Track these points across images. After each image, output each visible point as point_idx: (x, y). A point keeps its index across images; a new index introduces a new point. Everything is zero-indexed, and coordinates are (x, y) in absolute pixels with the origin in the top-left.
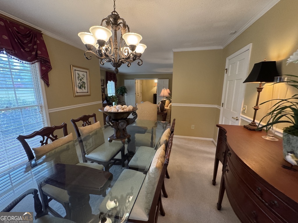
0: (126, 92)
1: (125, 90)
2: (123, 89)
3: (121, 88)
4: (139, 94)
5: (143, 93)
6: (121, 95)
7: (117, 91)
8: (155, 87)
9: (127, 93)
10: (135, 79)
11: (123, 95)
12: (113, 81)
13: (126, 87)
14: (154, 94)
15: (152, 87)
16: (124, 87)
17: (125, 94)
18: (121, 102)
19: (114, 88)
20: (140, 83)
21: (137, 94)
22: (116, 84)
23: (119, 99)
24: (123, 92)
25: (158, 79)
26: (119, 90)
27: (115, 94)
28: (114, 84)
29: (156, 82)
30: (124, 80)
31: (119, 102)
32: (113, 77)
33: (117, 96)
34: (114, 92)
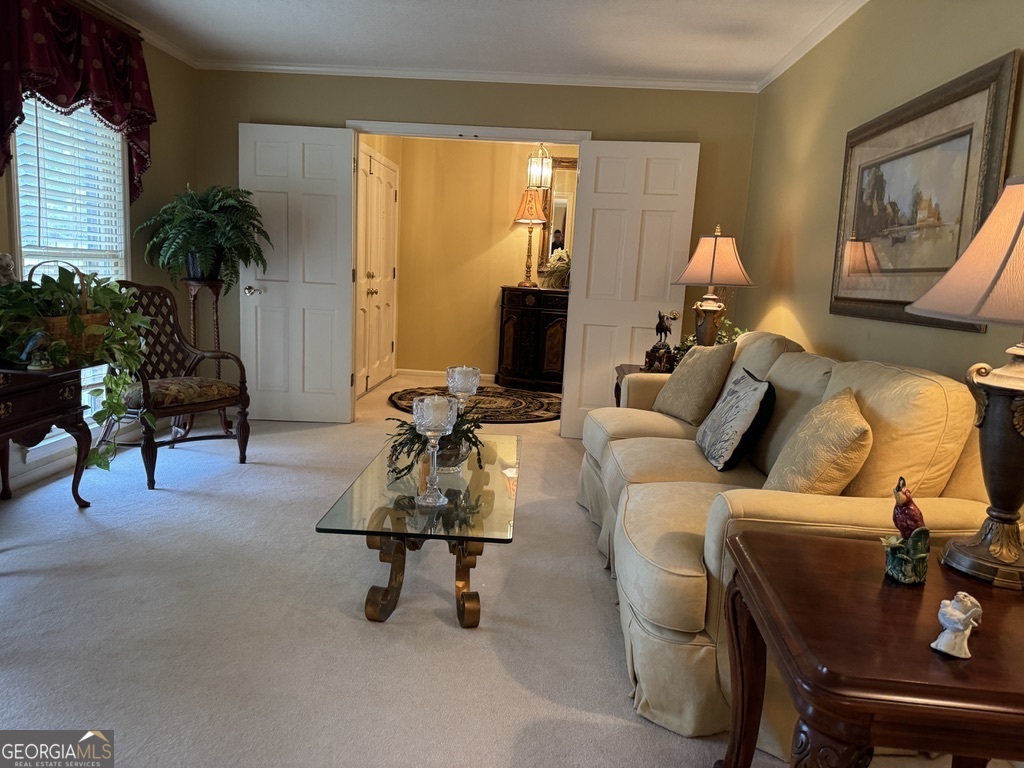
0: (250, 253)
1: (235, 227)
2: (220, 221)
3: (204, 203)
4: (377, 280)
5: (405, 274)
6: (201, 280)
7: (154, 231)
8: (516, 224)
9: (260, 259)
10: (358, 131)
11: (216, 278)
12: (107, 113)
13: (255, 201)
14: (504, 289)
15: (490, 229)
16: (236, 193)
17: (247, 275)
18: (187, 364)
19: (120, 198)
20: (390, 185)
21: (362, 280)
22: (139, 156)
23: (176, 328)
24: (227, 245)
25: (593, 138)
26: (169, 221)
27: (122, 263)
28: (118, 147)
29: (535, 180)
30: (242, 126)
31: (173, 355)
32: (97, 64)
33: (143, 290)
34: (110, 240)
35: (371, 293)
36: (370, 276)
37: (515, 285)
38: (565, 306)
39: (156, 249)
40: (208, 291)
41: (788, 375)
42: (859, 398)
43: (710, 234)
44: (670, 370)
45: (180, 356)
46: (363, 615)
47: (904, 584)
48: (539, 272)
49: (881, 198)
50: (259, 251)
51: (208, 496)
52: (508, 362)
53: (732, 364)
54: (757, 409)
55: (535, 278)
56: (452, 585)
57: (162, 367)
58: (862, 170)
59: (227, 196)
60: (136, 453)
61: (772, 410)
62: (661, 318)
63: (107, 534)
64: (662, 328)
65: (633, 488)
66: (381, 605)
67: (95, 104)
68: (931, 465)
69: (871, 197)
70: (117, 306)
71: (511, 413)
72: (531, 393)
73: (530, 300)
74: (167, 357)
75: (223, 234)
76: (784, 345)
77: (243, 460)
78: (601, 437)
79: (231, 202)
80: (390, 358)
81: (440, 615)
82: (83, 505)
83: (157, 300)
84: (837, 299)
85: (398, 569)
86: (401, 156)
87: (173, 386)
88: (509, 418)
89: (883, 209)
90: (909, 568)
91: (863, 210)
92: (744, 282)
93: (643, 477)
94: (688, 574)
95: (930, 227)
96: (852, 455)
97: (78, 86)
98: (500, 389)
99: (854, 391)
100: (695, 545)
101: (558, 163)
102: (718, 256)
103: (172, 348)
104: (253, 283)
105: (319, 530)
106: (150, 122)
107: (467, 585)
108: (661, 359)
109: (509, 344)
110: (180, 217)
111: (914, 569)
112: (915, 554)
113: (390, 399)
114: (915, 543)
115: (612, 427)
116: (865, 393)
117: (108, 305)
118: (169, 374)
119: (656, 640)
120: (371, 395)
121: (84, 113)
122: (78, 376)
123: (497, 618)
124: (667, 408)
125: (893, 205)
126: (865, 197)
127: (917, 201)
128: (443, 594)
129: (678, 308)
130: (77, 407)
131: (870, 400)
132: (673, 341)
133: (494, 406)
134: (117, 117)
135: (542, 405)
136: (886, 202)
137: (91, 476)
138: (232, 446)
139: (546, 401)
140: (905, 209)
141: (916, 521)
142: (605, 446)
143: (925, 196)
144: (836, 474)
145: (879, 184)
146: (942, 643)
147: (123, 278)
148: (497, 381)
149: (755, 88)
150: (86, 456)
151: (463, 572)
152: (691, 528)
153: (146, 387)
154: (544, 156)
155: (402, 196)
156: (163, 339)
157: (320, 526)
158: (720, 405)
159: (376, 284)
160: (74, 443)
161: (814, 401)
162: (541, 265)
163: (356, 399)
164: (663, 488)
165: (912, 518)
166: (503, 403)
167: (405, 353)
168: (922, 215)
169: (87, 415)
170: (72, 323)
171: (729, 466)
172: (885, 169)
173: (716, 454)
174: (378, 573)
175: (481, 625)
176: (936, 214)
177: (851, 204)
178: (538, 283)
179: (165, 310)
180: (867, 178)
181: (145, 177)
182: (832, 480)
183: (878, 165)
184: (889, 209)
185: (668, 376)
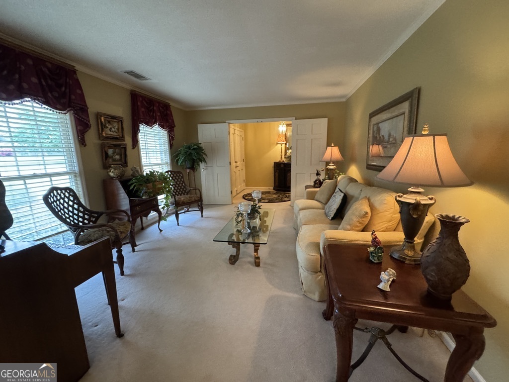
0: (202, 160)
1: (198, 154)
2: (193, 152)
3: (189, 148)
4: (238, 163)
5: (247, 160)
6: (190, 168)
7: (177, 156)
8: (277, 144)
9: (205, 161)
10: (229, 123)
11: (194, 167)
12: (162, 126)
13: (203, 146)
14: (275, 163)
15: (270, 145)
16: (198, 144)
17: (202, 165)
18: (187, 191)
19: (168, 148)
20: (241, 136)
21: (234, 164)
22: (172, 137)
23: (183, 182)
24: (195, 158)
25: (296, 119)
26: (180, 153)
27: (169, 165)
28: (166, 135)
29: (281, 132)
30: (198, 125)
31: (183, 189)
32: (159, 114)
33: (175, 172)
34: (166, 160)
35: (236, 167)
36: (236, 162)
37: (278, 161)
38: (290, 167)
39: (177, 161)
40: (192, 171)
41: (352, 190)
42: (369, 200)
43: (330, 146)
44: (319, 187)
45: (185, 189)
46: (228, 263)
47: (375, 263)
48: (285, 157)
49: (379, 134)
50: (204, 159)
51: (192, 227)
52: (277, 184)
53: (337, 186)
54: (340, 202)
55: (284, 159)
56: (253, 254)
57: (180, 192)
58: (374, 125)
59: (195, 145)
60: (174, 216)
61: (346, 201)
62: (317, 171)
63: (166, 239)
64: (318, 174)
65: (304, 226)
66: (233, 260)
67: (159, 124)
68: (390, 222)
69: (377, 134)
70: (165, 178)
71: (277, 199)
72: (283, 193)
73: (282, 166)
74: (181, 190)
75: (194, 156)
76: (352, 180)
77: (202, 216)
78: (298, 209)
79: (196, 147)
80: (243, 184)
81: (250, 262)
82: (161, 231)
83: (178, 175)
84: (368, 165)
85: (238, 250)
86: (244, 128)
87: (182, 198)
88: (276, 201)
89: (380, 137)
90: (376, 258)
91: (375, 138)
92: (341, 160)
93: (307, 223)
94: (315, 255)
95: (394, 143)
96: (364, 219)
97: (154, 121)
98: (275, 192)
99: (368, 197)
100: (318, 245)
101: (288, 125)
102: (334, 152)
103: (183, 187)
104: (204, 168)
105: (214, 241)
106: (174, 127)
107: (257, 254)
108: (318, 184)
109: (277, 179)
110: (183, 152)
111: (378, 258)
112: (378, 254)
113: (243, 197)
114: (378, 251)
115: (301, 206)
116: (371, 198)
117: (163, 179)
118: (182, 194)
119: (306, 273)
120: (238, 195)
121: (156, 127)
122: (157, 198)
123: (265, 264)
124: (317, 199)
125: (383, 136)
126: (375, 134)
127: (390, 135)
128: (251, 256)
129: (324, 168)
130: (158, 206)
131: (372, 200)
132: (321, 178)
133: (272, 197)
134: (165, 127)
135: (286, 196)
136: (381, 135)
137: (162, 222)
138: (200, 212)
139: (288, 195)
140: (386, 138)
141: (378, 244)
142: (298, 213)
143: (392, 134)
144: (359, 225)
145: (379, 130)
146: (381, 286)
147: (170, 170)
148: (274, 189)
149: (344, 100)
150: (161, 218)
151: (256, 251)
152: (316, 240)
153: (175, 199)
154: (283, 124)
155: (245, 139)
156: (180, 185)
157: (215, 240)
158: (331, 200)
159: (238, 164)
160: (157, 215)
161: (357, 199)
162: (285, 155)
163: (233, 197)
164: (311, 226)
165: (377, 243)
166: (275, 196)
167: (248, 183)
168: (391, 140)
169: (160, 207)
170: (153, 184)
171: (333, 219)
172: (380, 125)
173: (329, 215)
174: (232, 251)
175: (261, 265)
176: (395, 139)
177: (371, 135)
178: (285, 161)
179: (180, 177)
180: (375, 128)
181: (174, 142)
182: (357, 227)
183: (378, 124)
184: (382, 137)
185: (318, 189)
